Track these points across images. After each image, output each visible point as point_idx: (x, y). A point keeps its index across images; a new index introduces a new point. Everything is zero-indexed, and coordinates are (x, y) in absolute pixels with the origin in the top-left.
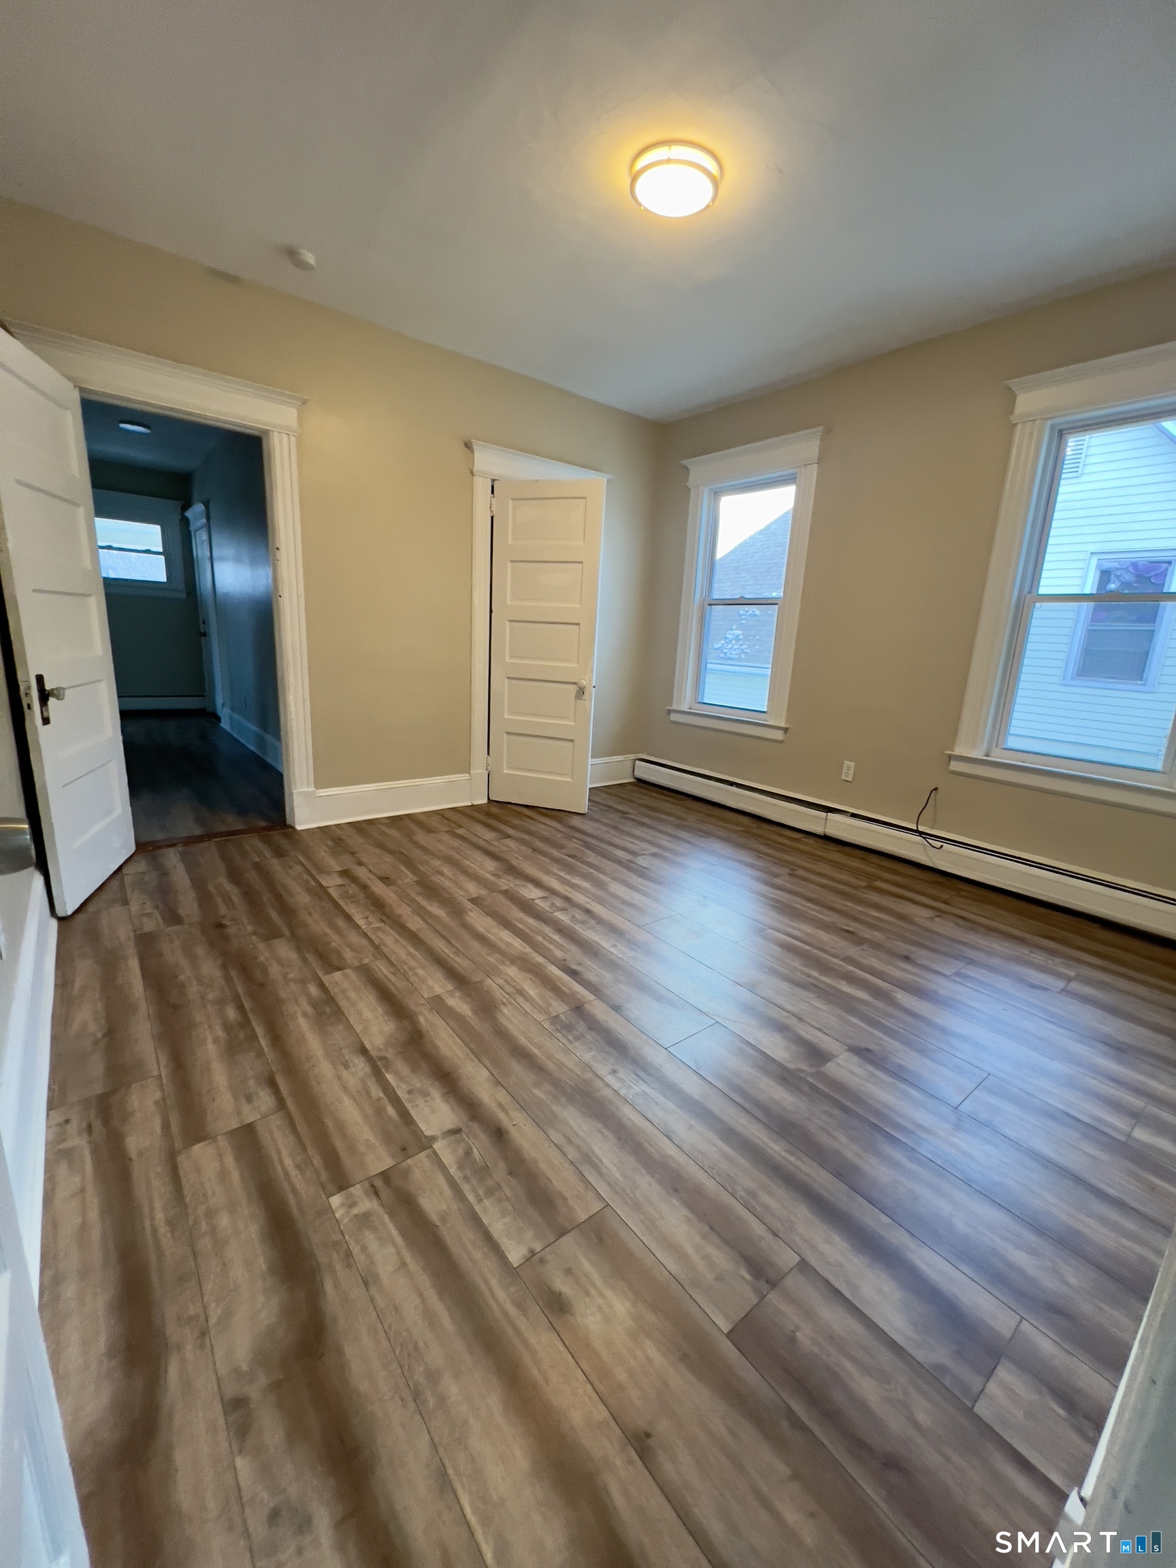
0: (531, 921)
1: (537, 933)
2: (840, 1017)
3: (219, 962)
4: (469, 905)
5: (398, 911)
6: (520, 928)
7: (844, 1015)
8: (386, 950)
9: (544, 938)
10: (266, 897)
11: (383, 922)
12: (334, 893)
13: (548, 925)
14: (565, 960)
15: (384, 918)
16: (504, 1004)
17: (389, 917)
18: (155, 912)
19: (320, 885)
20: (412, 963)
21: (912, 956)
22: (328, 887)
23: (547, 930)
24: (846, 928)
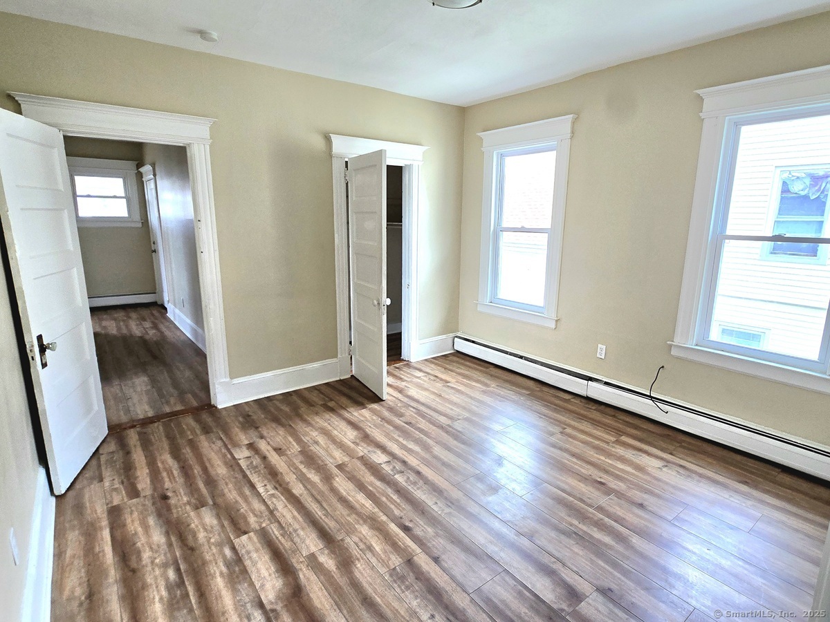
0: (378, 483)
1: (383, 495)
2: (592, 561)
3: (164, 530)
4: (335, 471)
5: (287, 479)
6: (370, 490)
7: (594, 558)
8: (278, 514)
9: (387, 498)
10: (197, 470)
11: (277, 489)
12: (243, 464)
13: (390, 487)
14: (401, 518)
15: (277, 486)
16: (358, 559)
17: (280, 485)
18: (121, 486)
19: (234, 458)
20: (296, 526)
21: (645, 503)
22: (240, 459)
23: (389, 491)
24: (599, 480)
